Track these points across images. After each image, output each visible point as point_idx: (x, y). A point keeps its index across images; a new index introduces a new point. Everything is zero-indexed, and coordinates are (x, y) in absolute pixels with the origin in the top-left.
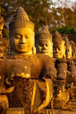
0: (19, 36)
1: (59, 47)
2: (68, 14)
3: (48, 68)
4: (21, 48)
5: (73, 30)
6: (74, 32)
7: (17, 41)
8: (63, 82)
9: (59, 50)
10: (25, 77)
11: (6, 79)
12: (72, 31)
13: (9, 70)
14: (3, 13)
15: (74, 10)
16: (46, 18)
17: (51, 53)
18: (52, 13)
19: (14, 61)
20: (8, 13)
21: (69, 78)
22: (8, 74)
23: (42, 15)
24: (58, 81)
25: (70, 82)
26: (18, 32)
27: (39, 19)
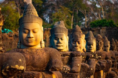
0: (27, 31)
1: (79, 41)
2: (107, 5)
3: (53, 61)
4: (29, 42)
5: (112, 22)
6: (113, 24)
7: (25, 35)
8: (76, 75)
9: (79, 43)
10: (19, 69)
11: (3, 70)
12: (111, 24)
13: (5, 63)
14: (41, 5)
15: (114, 2)
16: (85, 11)
17: (67, 47)
18: (91, 5)
19: (10, 54)
20: (46, 5)
21: (88, 72)
22: (4, 66)
23: (81, 7)
24: (71, 74)
25: (89, 75)
26: (26, 27)
27: (77, 11)
